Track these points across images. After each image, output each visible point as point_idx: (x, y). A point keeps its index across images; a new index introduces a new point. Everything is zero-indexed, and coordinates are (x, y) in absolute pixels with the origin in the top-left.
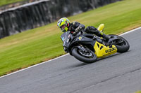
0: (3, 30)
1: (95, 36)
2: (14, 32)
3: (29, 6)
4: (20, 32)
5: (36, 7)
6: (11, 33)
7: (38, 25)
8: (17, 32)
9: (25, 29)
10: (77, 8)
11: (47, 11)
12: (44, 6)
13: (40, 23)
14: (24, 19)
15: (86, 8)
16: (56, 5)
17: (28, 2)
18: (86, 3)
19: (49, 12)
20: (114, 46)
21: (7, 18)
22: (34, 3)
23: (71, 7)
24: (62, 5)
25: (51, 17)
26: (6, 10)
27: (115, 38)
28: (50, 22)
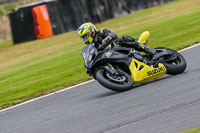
1: (132, 51)
4: (129, 12)
8: (125, 13)
9: (136, 9)
20: (161, 65)
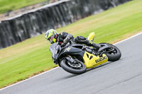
0: (24, 32)
1: (84, 46)
2: (35, 34)
3: (49, 8)
5: (57, 8)
6: (32, 35)
7: (60, 26)
8: (38, 34)
10: (98, 7)
11: (68, 11)
12: (64, 6)
13: (61, 24)
14: (44, 20)
15: (106, 7)
16: (76, 5)
17: (48, 3)
18: (106, 2)
19: (70, 12)
20: (104, 55)
21: (27, 20)
22: (55, 4)
23: (92, 6)
24: (82, 5)
25: (72, 17)
26: (26, 13)
27: (106, 46)
28: (71, 22)
